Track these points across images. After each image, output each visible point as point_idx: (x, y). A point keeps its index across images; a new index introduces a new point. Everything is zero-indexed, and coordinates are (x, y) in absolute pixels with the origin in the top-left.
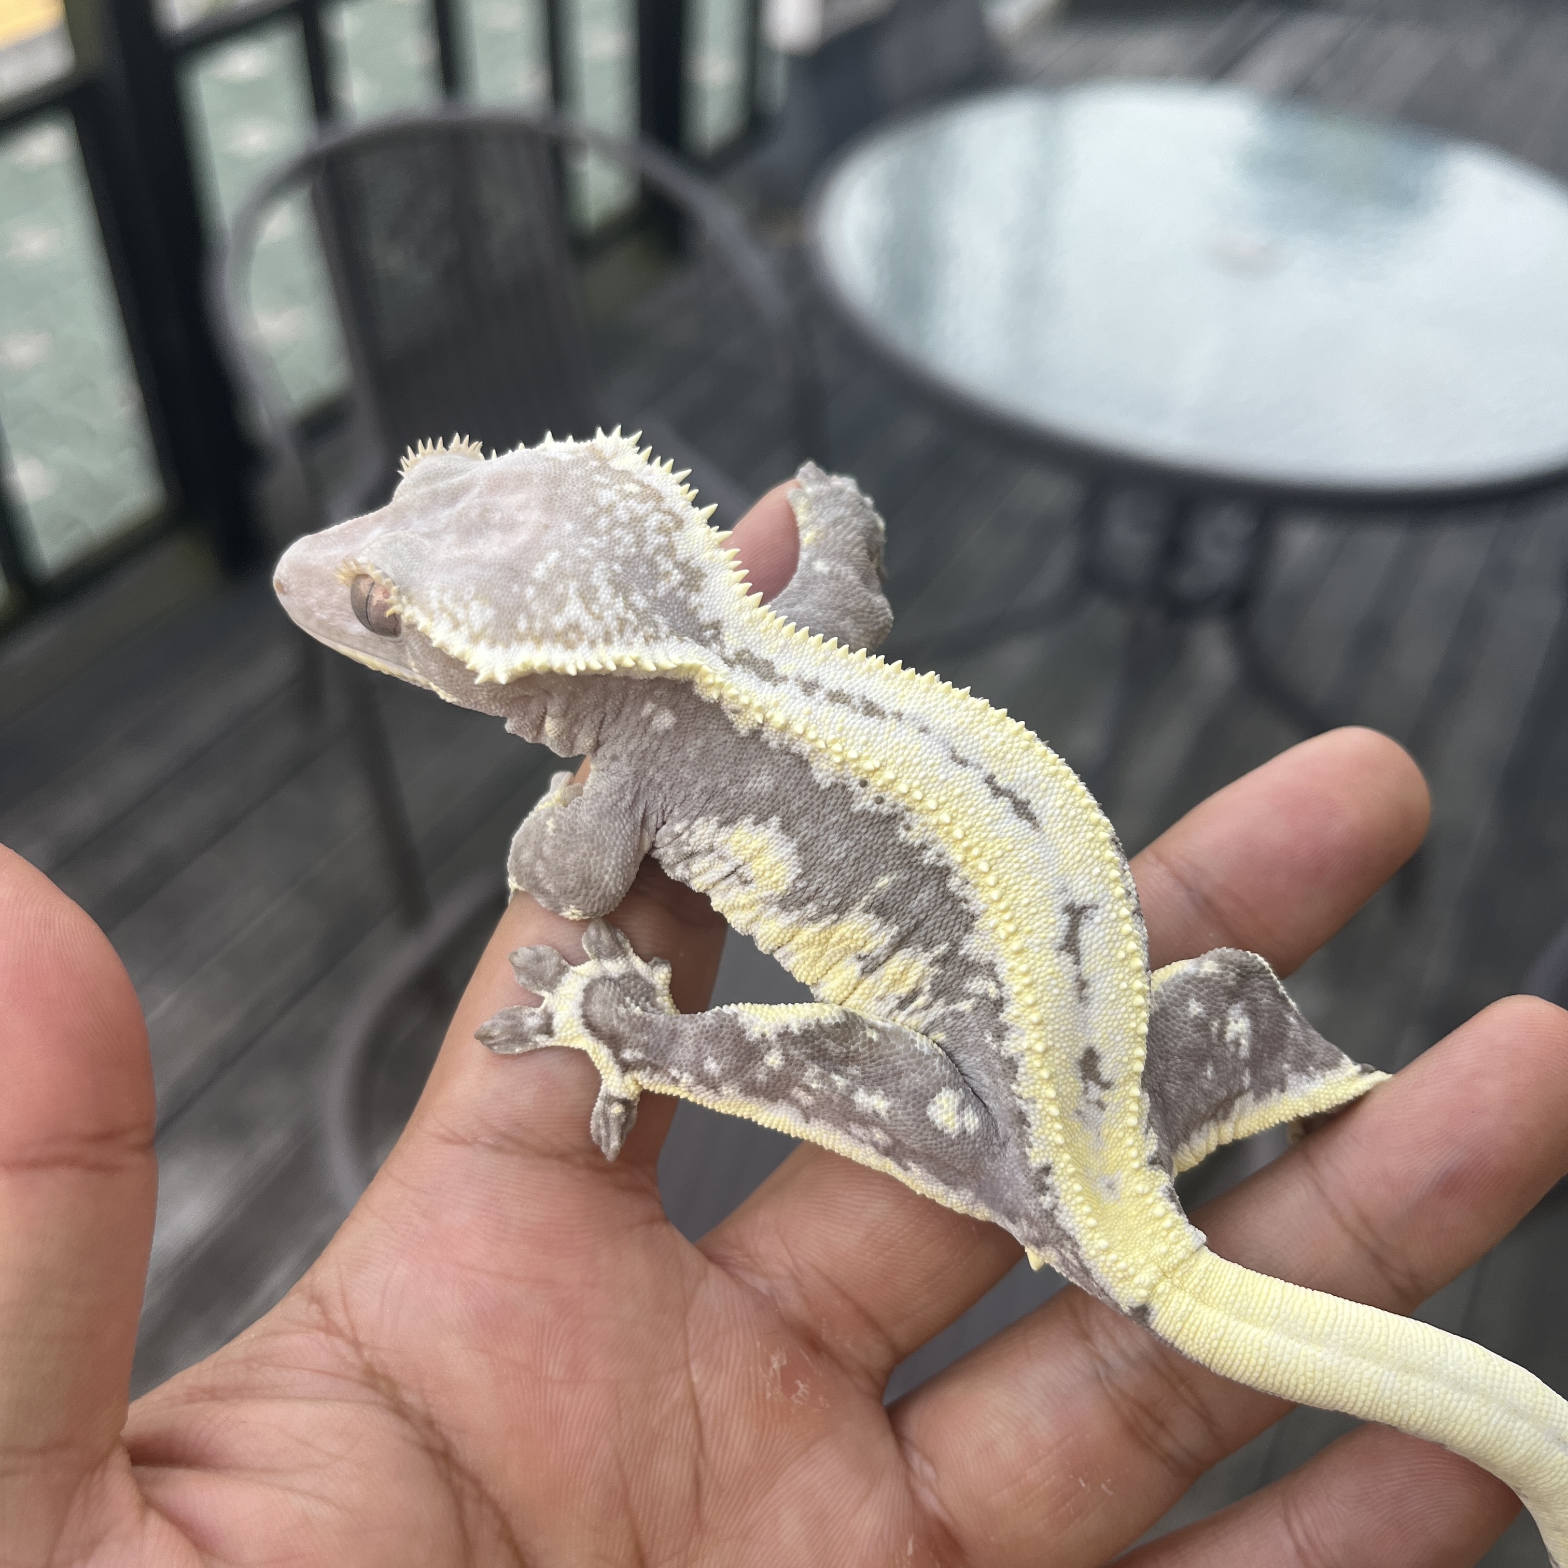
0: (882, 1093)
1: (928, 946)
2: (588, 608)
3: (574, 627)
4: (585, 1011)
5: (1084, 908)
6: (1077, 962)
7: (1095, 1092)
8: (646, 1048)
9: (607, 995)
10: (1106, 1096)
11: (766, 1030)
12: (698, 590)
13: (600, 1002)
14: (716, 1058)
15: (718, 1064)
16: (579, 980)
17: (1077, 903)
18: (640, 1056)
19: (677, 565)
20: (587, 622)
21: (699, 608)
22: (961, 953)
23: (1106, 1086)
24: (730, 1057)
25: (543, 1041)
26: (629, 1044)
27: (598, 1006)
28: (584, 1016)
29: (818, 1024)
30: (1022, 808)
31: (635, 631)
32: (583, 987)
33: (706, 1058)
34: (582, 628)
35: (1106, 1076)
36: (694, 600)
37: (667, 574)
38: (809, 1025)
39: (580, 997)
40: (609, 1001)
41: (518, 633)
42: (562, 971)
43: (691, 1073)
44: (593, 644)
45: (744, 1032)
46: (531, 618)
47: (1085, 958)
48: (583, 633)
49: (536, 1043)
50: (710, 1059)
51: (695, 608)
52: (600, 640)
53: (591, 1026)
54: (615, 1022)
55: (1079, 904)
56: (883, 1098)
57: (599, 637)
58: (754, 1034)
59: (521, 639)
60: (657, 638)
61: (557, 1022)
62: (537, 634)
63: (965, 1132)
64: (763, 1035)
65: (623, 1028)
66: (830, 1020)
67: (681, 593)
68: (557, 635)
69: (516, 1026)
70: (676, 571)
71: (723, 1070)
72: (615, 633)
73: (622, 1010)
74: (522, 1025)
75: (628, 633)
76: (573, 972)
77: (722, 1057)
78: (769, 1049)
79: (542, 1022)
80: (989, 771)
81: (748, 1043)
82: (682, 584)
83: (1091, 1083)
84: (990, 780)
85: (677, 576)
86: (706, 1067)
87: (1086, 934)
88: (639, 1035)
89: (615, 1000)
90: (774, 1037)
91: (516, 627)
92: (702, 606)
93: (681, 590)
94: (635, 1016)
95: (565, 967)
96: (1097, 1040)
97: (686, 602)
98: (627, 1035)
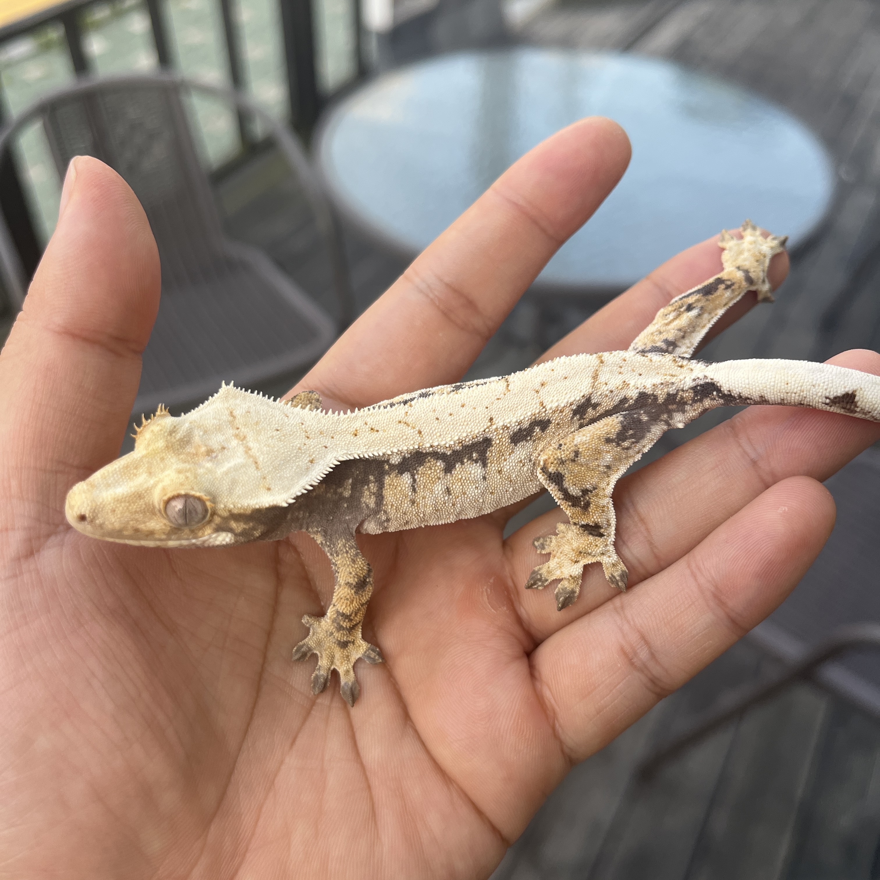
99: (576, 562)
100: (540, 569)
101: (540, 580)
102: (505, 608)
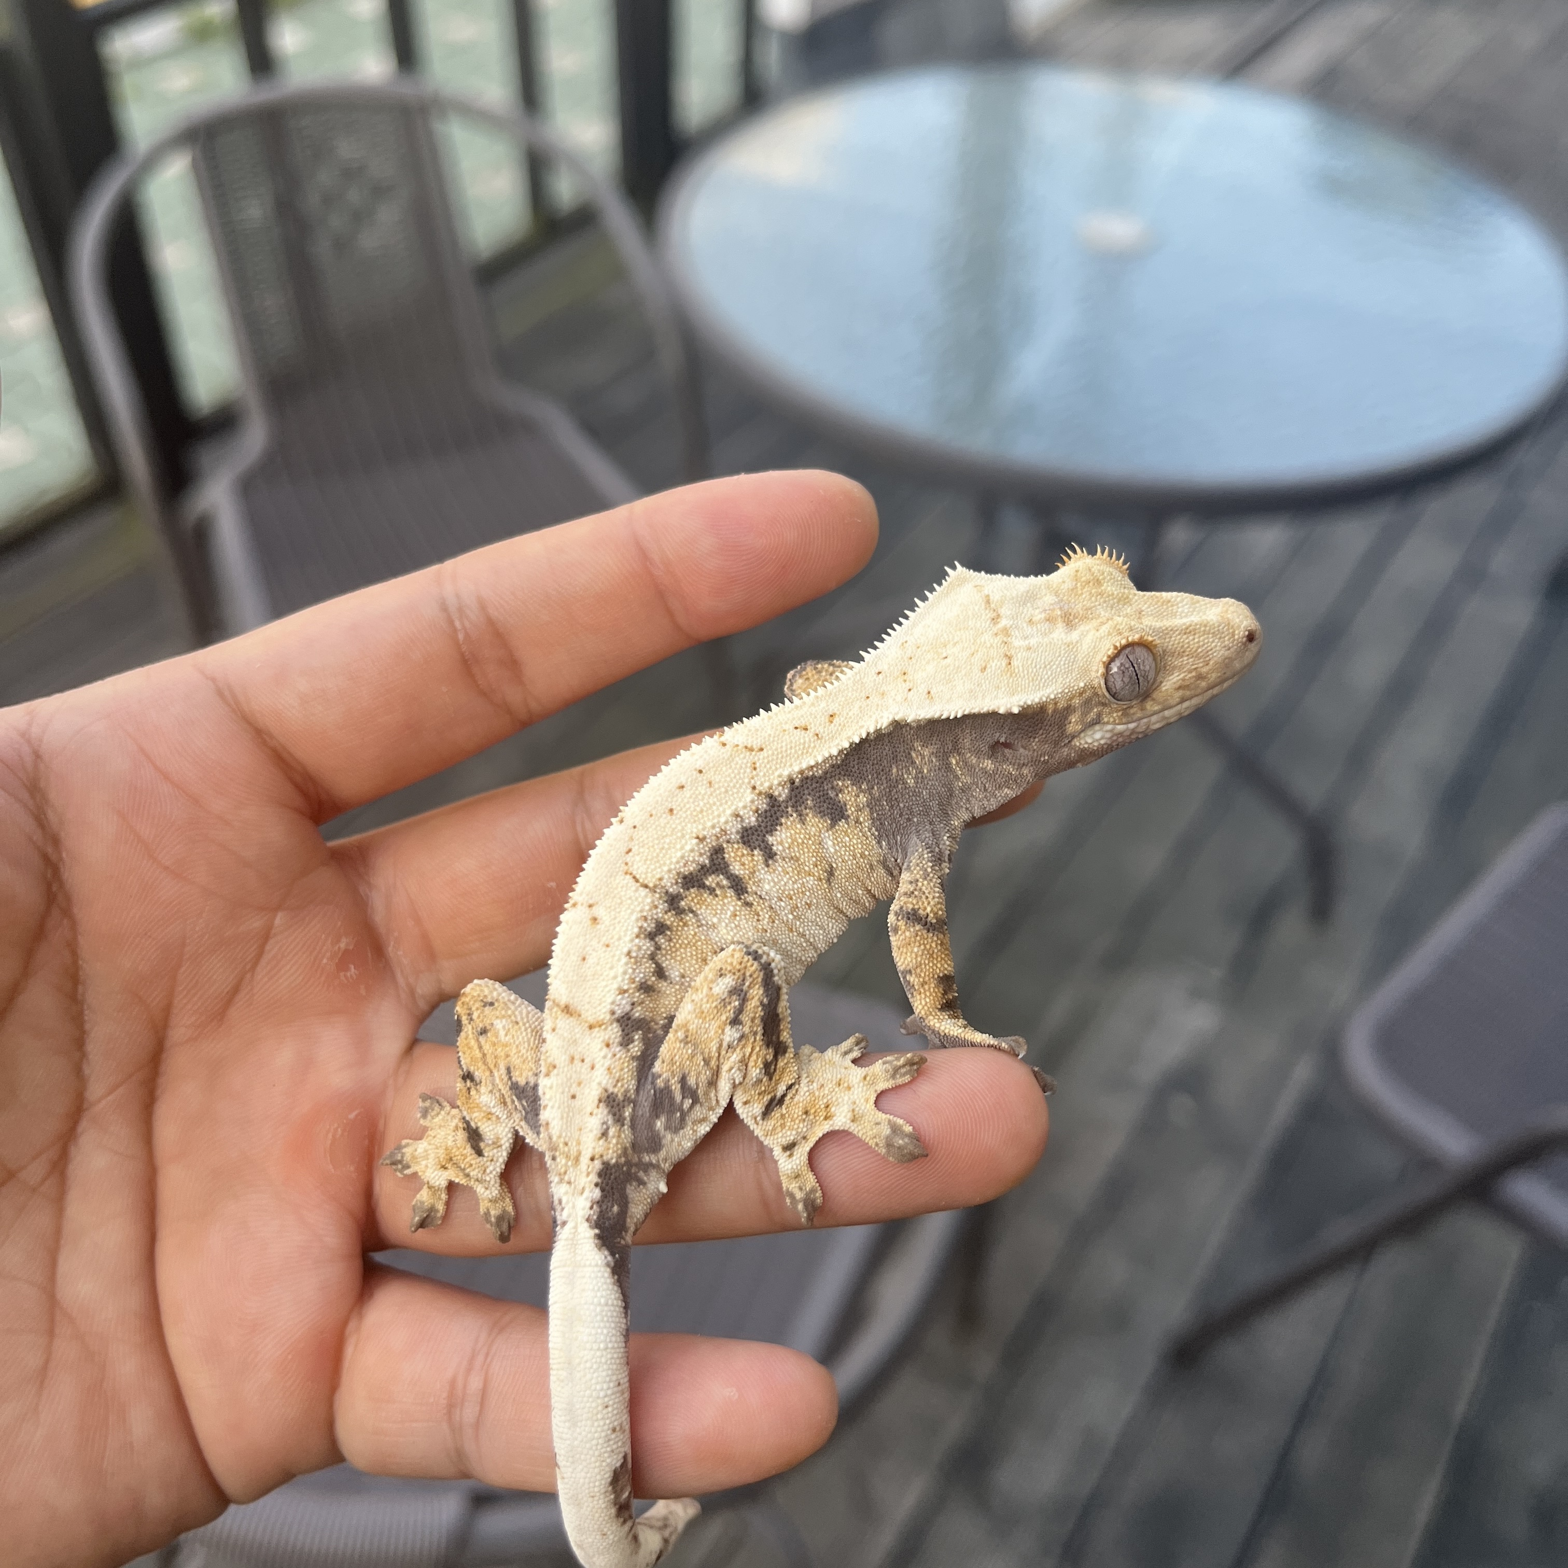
99: (444, 1168)
100: (407, 1145)
101: (400, 1162)
102: (352, 1169)
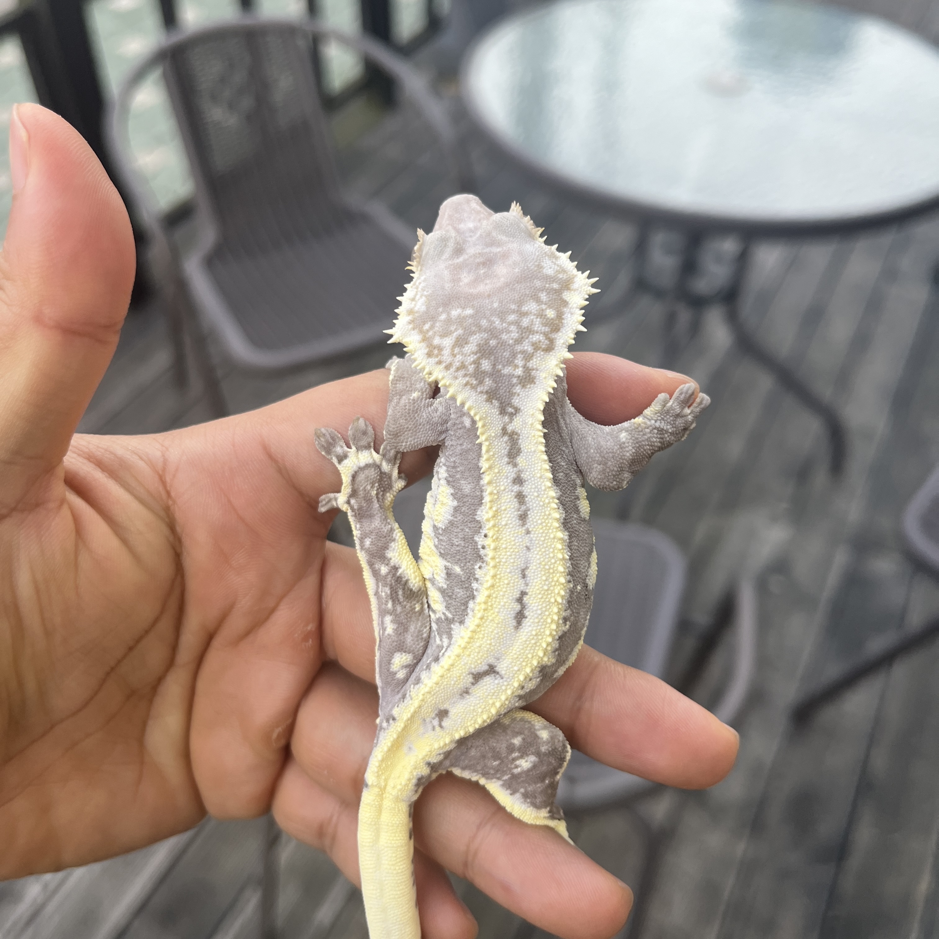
0: (395, 628)
1: (447, 608)
2: (454, 347)
3: (440, 348)
4: (358, 471)
5: (498, 673)
6: (473, 684)
7: (436, 722)
8: (360, 508)
9: (371, 476)
10: (438, 728)
11: (393, 559)
12: (524, 386)
13: (366, 475)
14: (372, 542)
15: (370, 545)
16: (369, 458)
17: (497, 668)
18: (356, 507)
19: (524, 367)
20: (446, 352)
21: (516, 395)
22: (452, 626)
23: (441, 726)
24: (375, 548)
25: (335, 460)
26: (358, 499)
27: (363, 476)
28: (356, 472)
29: (407, 581)
30: (520, 617)
31: (465, 375)
32: (367, 463)
33: (370, 538)
34: (442, 353)
35: (444, 724)
36: (518, 389)
37: (516, 366)
38: (405, 577)
39: (362, 464)
40: (369, 479)
41: (422, 327)
42: (367, 447)
43: (361, 534)
44: (439, 363)
45: (388, 549)
46: (432, 327)
47: (477, 686)
48: (440, 355)
49: (332, 458)
50: (370, 540)
51: (515, 393)
52: (444, 364)
53: (354, 477)
54: (361, 488)
55: (497, 669)
56: (393, 629)
57: (445, 362)
58: (389, 554)
59: (421, 331)
60: (474, 387)
61: (346, 462)
62: (427, 336)
63: (396, 674)
64: (391, 559)
65: (361, 493)
66: (412, 585)
67: (515, 380)
68: (431, 345)
69: (332, 445)
70: (521, 369)
71: (369, 548)
72: (454, 367)
73: (369, 487)
74: (334, 447)
75: (461, 373)
76: (371, 452)
77: (374, 545)
78: (387, 565)
79: (342, 454)
80: (527, 591)
81: (384, 554)
82: (519, 377)
83: (437, 718)
84: (523, 593)
85: (519, 372)
86: (366, 540)
87: (488, 680)
88: (363, 502)
89: (371, 481)
90: (392, 564)
91: (424, 324)
92: (519, 395)
93: (516, 379)
94: (371, 494)
95: (370, 447)
96: (453, 712)
97: (513, 386)
98: (359, 496)
